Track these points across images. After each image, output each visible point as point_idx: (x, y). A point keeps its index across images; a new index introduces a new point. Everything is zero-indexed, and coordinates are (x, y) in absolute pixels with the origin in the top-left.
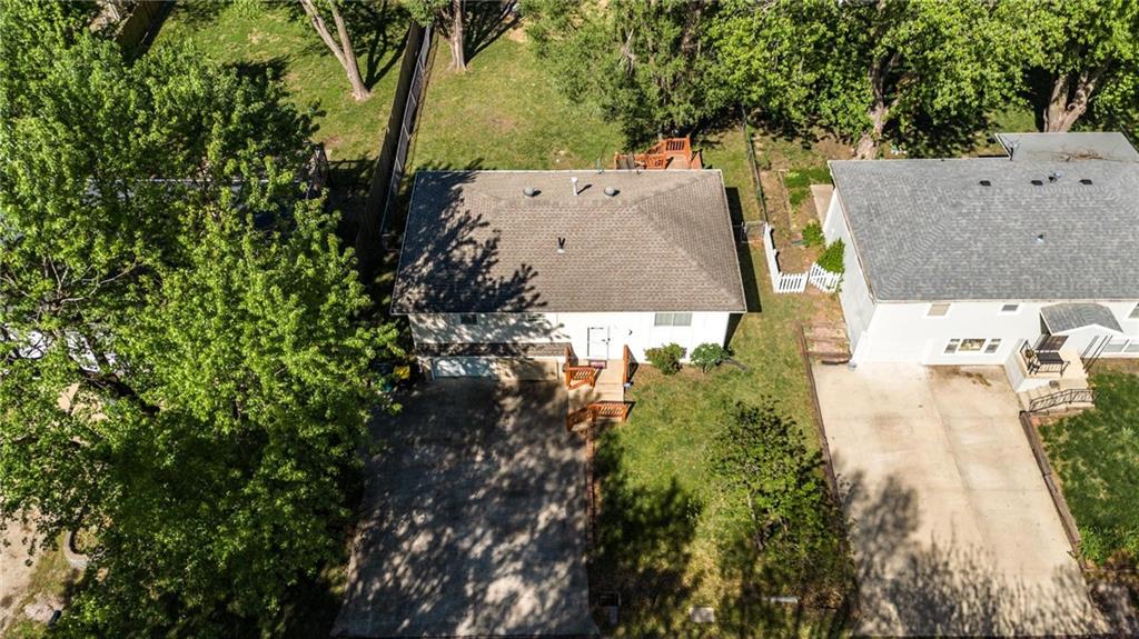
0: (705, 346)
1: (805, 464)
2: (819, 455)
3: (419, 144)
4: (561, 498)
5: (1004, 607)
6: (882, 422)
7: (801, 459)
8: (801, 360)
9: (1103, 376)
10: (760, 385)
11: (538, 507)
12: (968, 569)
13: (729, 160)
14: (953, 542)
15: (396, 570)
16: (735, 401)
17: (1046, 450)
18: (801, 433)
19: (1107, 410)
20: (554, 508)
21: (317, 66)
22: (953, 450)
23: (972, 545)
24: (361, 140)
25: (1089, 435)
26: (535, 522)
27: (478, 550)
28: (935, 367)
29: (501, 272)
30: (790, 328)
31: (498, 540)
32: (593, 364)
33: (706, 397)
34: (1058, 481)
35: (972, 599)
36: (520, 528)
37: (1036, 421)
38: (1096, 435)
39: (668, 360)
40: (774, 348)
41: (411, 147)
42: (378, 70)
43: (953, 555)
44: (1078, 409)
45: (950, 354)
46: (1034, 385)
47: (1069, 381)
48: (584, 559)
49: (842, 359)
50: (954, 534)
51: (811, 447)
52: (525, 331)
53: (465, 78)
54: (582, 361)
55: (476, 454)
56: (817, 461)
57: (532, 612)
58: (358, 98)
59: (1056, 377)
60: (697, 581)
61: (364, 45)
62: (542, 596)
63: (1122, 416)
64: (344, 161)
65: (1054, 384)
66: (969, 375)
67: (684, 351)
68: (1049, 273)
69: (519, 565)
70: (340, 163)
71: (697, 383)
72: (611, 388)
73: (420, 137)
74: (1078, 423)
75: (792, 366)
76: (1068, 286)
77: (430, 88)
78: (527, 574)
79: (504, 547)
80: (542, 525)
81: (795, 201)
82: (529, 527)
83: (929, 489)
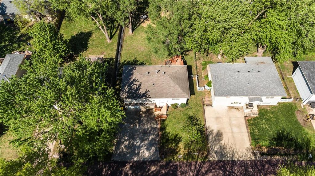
0: (183, 103)
1: (201, 127)
2: (204, 125)
3: (123, 54)
4: (153, 134)
5: (236, 155)
6: (217, 118)
7: (201, 126)
8: (202, 105)
9: (261, 109)
10: (194, 111)
11: (149, 136)
12: (230, 148)
13: (190, 58)
14: (228, 142)
15: (122, 148)
16: (188, 114)
17: (248, 124)
18: (201, 121)
19: (261, 116)
20: (152, 136)
21: (99, 33)
22: (231, 125)
23: (231, 143)
24: (110, 53)
25: (256, 121)
26: (149, 139)
27: (138, 144)
28: (229, 107)
29: (142, 91)
30: (200, 98)
31: (141, 142)
32: (160, 107)
33: (183, 113)
34: (249, 131)
35: (230, 153)
36: (146, 140)
37: (247, 118)
38: (258, 121)
39: (175, 106)
40: (197, 103)
41: (121, 55)
42: (113, 35)
43: (228, 145)
44: (255, 116)
45: (232, 104)
46: (247, 111)
47: (254, 110)
48: (158, 146)
49: (210, 105)
50: (228, 141)
51: (203, 124)
52: (147, 101)
53: (132, 37)
54: (158, 106)
55: (137, 125)
56: (203, 127)
57: (148, 156)
58: (109, 42)
59: (252, 110)
60: (180, 150)
61: (109, 27)
62: (150, 153)
63: (263, 118)
64: (107, 58)
65: (251, 111)
66: (236, 108)
67: (178, 104)
68: (249, 91)
69: (146, 147)
70: (106, 59)
71: (181, 110)
72: (164, 112)
73: (123, 52)
74: (254, 119)
75: (200, 107)
76: (253, 94)
77: (124, 39)
78: (148, 149)
79: (142, 144)
80: (150, 139)
81: (203, 69)
82: (147, 140)
83: (225, 132)
